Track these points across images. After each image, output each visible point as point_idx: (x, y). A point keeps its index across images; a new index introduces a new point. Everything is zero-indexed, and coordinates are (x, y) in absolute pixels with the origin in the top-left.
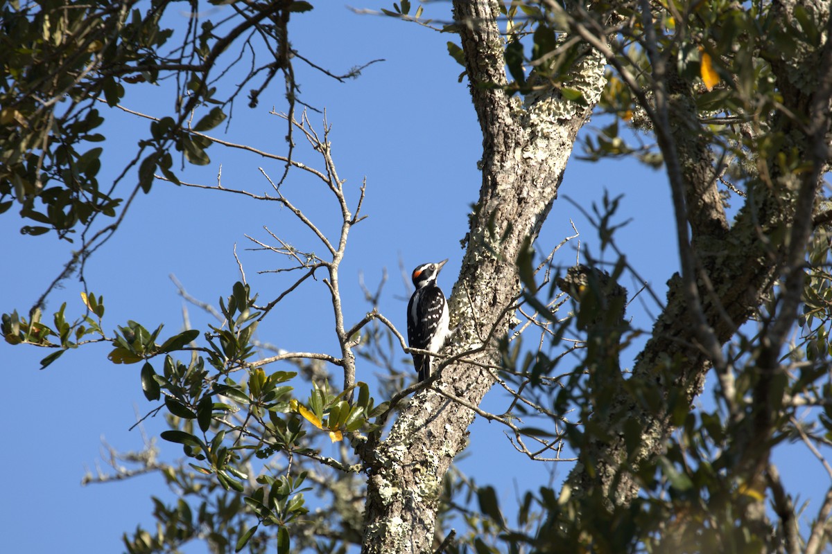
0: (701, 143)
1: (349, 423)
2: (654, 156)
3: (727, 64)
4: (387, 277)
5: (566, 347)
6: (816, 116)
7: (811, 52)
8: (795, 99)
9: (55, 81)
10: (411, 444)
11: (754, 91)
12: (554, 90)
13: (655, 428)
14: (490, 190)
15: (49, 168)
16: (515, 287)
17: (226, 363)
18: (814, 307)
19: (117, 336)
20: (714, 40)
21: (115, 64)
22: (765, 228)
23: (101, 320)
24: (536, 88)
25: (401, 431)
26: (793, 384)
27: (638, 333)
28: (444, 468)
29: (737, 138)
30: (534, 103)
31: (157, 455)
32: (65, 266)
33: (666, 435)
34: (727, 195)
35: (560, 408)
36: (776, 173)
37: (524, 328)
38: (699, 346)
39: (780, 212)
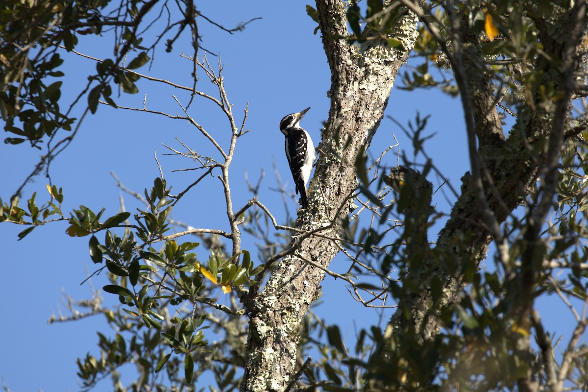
0: (485, 78)
1: (236, 280)
2: (453, 87)
3: (503, 21)
4: (264, 174)
5: (390, 225)
6: (566, 59)
7: (563, 13)
8: (552, 47)
9: (29, 33)
10: (280, 295)
11: (523, 42)
12: (381, 40)
13: (452, 284)
14: (336, 112)
15: (25, 96)
16: (354, 182)
17: (149, 237)
18: (565, 196)
19: (73, 216)
20: (495, 4)
21: (71, 21)
22: (531, 140)
23: (61, 205)
24: (369, 38)
25: (273, 286)
26: (551, 253)
27: (440, 215)
28: (303, 313)
29: (510, 74)
30: (367, 50)
31: (101, 302)
32: (36, 166)
33: (460, 289)
34: (503, 116)
35: (385, 269)
36: (538, 100)
37: (360, 211)
38: (484, 225)
39: (541, 128)
